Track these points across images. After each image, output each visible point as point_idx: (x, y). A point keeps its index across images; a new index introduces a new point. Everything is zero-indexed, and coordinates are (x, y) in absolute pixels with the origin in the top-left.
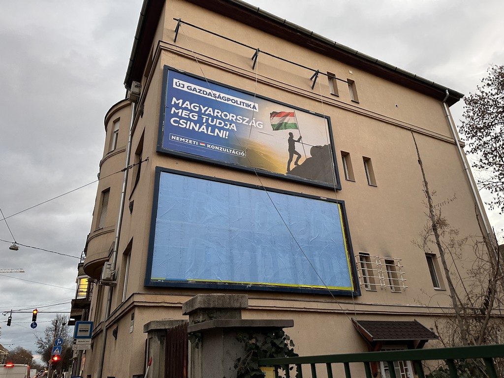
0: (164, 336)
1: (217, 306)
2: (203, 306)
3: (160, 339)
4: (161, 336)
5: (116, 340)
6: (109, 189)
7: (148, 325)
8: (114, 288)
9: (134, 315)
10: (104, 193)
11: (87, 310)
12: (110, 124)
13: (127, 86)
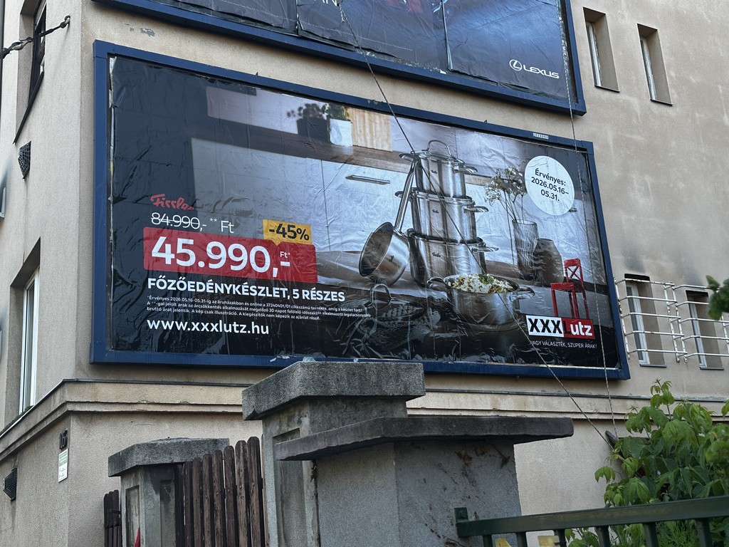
0: (169, 481)
1: (347, 392)
2: (311, 393)
3: (159, 489)
4: (162, 482)
5: (14, 504)
7: (124, 456)
9: (68, 436)
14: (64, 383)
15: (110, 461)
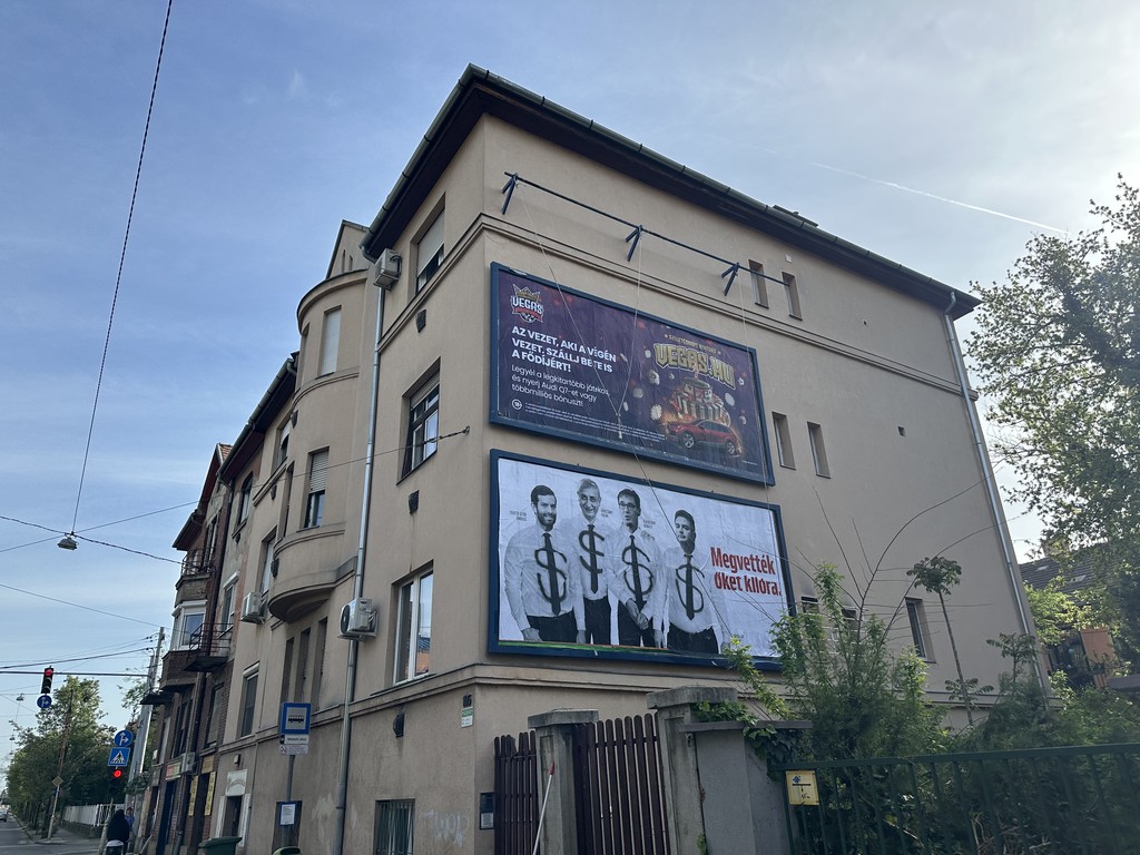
0: (570, 734)
5: (400, 739)
6: (326, 450)
7: (543, 717)
8: (361, 644)
9: (472, 698)
10: (313, 455)
11: (208, 674)
12: (315, 317)
13: (366, 251)
14: (474, 665)
15: (530, 719)
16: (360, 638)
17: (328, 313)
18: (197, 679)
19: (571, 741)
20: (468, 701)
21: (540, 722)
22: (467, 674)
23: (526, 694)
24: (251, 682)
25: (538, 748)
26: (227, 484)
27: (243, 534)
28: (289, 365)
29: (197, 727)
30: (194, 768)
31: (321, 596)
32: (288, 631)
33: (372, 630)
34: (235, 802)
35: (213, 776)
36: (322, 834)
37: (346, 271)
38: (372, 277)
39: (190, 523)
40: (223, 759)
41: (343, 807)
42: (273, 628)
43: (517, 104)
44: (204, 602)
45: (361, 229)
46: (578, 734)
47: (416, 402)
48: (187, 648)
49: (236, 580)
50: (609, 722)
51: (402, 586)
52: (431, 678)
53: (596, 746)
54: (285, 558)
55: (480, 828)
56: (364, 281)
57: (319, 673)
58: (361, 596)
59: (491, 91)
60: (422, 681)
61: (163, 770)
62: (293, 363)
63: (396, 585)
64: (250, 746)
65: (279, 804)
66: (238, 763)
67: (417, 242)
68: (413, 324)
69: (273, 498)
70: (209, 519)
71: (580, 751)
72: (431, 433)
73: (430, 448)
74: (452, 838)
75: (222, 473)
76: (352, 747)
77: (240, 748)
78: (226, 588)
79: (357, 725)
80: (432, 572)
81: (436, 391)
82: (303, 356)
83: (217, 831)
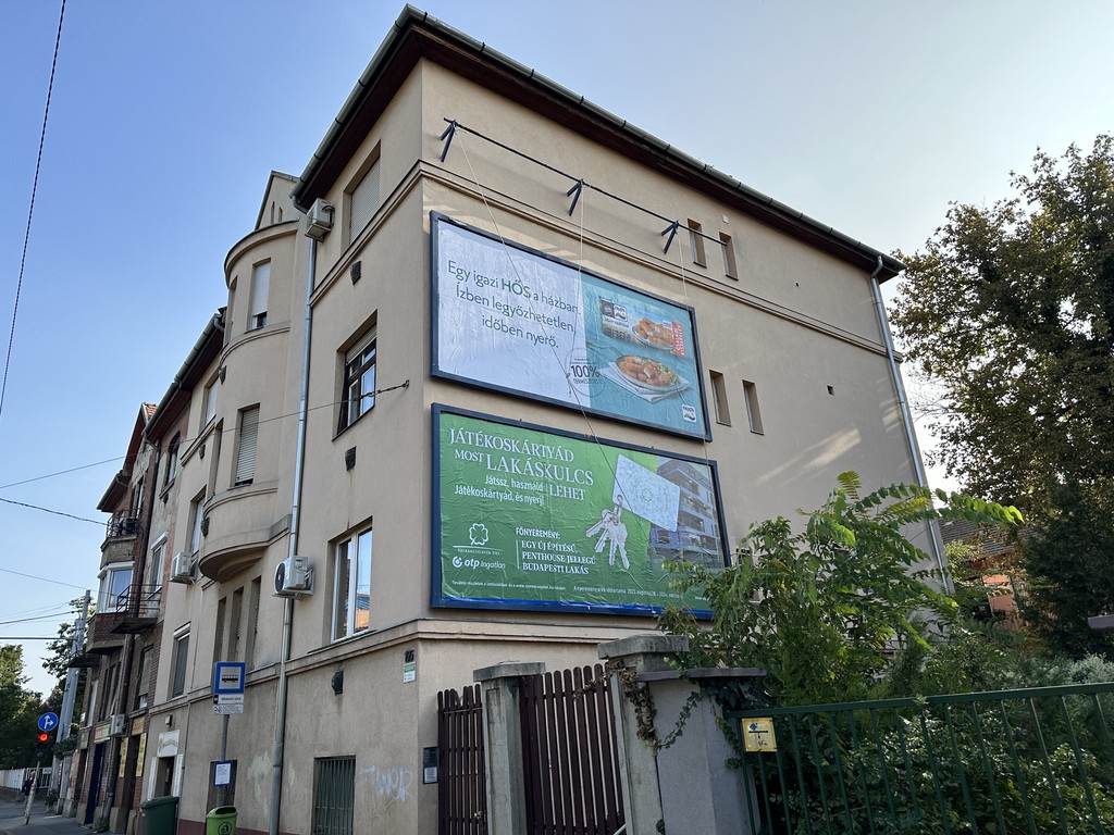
0: (517, 686)
3: (511, 691)
4: (513, 686)
5: (339, 696)
6: (257, 406)
7: (489, 670)
8: (297, 602)
9: (414, 654)
10: (243, 412)
11: (137, 636)
12: (243, 269)
13: (296, 201)
14: (416, 620)
15: (476, 673)
16: (295, 597)
17: (256, 266)
18: (125, 641)
19: (518, 693)
20: (410, 657)
21: (485, 675)
22: (409, 630)
23: (470, 648)
24: (181, 643)
25: (483, 700)
26: (153, 443)
27: (170, 494)
28: (216, 320)
29: (126, 689)
30: (124, 730)
31: (256, 553)
32: (220, 590)
33: (309, 589)
34: (168, 763)
35: (144, 737)
36: (258, 793)
37: (276, 222)
38: (303, 229)
39: (115, 484)
40: (154, 721)
41: (281, 765)
42: (204, 588)
43: (456, 49)
44: (131, 564)
45: (291, 179)
46: (524, 686)
47: (352, 357)
48: (114, 610)
49: (164, 541)
50: (558, 673)
51: (339, 543)
52: (372, 634)
53: (544, 697)
54: (214, 517)
55: (424, 783)
56: (294, 233)
57: (253, 632)
58: (296, 553)
59: (429, 35)
60: (362, 638)
61: (92, 732)
62: (220, 319)
63: (333, 542)
64: (182, 707)
65: (214, 764)
66: (170, 724)
67: (351, 192)
68: (348, 275)
69: (202, 458)
70: (135, 480)
71: (527, 702)
72: (367, 387)
73: (367, 403)
74: (395, 793)
75: (148, 433)
76: (288, 706)
77: (172, 709)
78: (154, 550)
79: (294, 684)
80: (371, 529)
81: (373, 345)
82: (231, 312)
83: (148, 792)
